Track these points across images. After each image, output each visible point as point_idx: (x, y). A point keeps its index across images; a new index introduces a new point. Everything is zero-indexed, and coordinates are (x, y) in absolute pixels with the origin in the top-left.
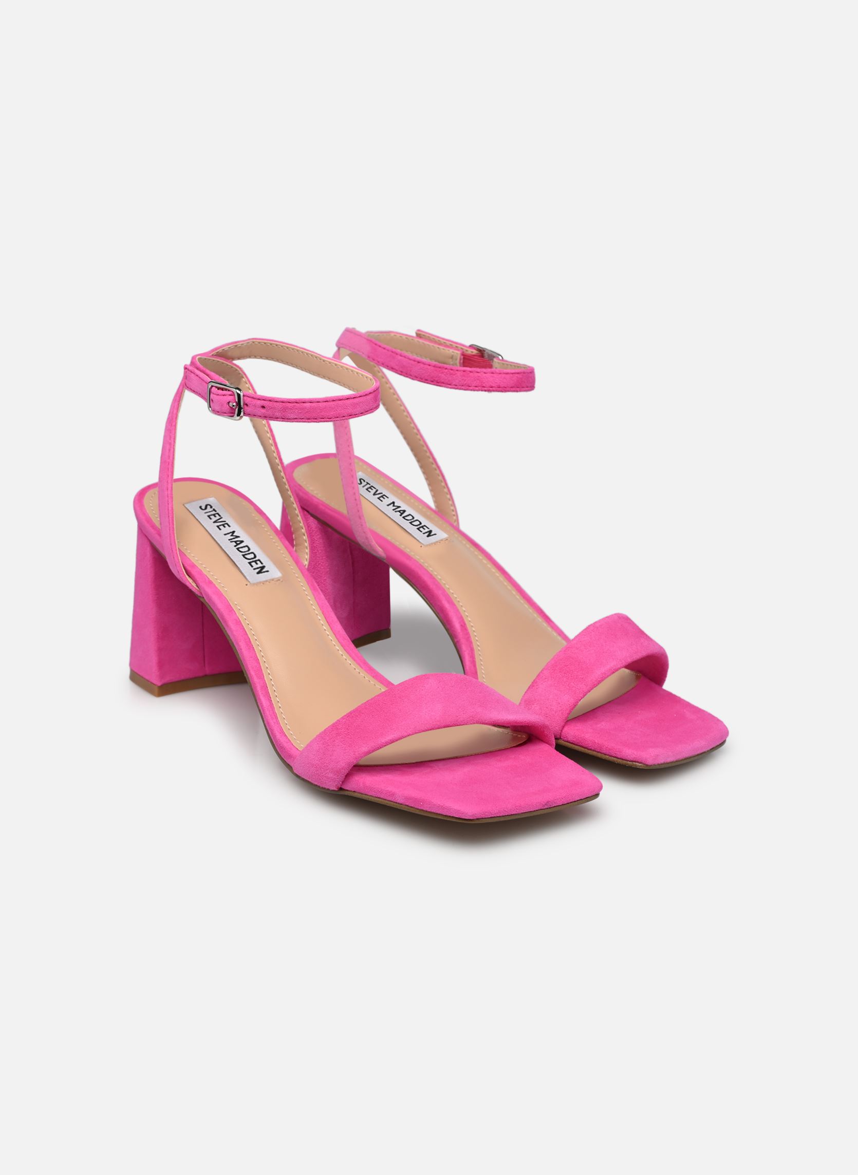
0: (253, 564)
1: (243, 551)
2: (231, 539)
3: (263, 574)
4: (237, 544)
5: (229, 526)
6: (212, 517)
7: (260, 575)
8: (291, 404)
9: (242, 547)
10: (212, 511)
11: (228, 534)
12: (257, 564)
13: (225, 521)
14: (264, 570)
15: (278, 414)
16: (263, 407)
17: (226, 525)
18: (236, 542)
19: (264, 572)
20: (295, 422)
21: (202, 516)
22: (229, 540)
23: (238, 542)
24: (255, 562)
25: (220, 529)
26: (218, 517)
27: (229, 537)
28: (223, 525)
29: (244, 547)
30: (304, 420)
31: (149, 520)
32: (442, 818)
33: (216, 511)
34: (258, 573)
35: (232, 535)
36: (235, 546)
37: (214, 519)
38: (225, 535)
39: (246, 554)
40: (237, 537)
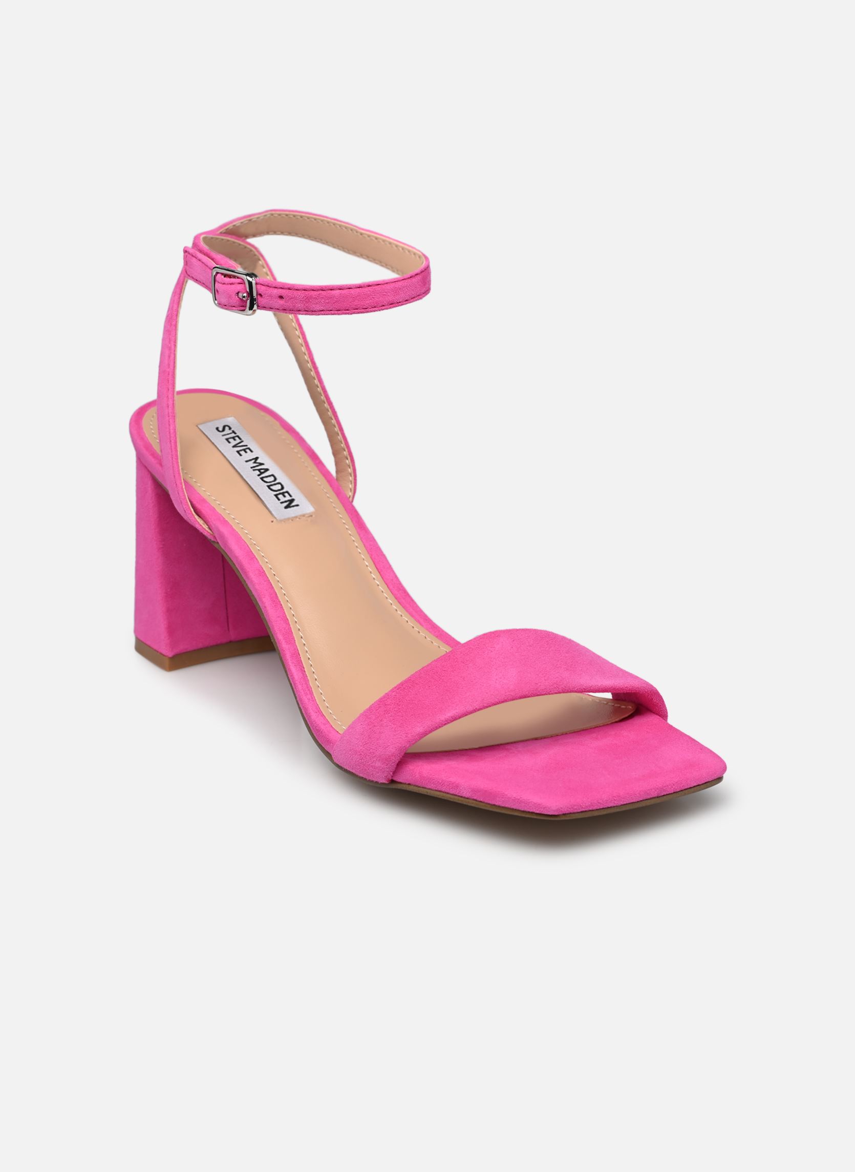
0: (280, 496)
1: (268, 481)
2: (254, 467)
3: (292, 508)
4: (262, 473)
5: (252, 451)
6: (231, 440)
7: (289, 509)
8: (316, 293)
9: (267, 477)
10: (231, 433)
11: (251, 460)
12: (285, 496)
13: (246, 446)
14: (293, 504)
15: (299, 306)
16: (281, 297)
17: (248, 450)
18: (259, 470)
19: (293, 506)
20: (322, 314)
21: (219, 439)
22: (251, 468)
23: (262, 471)
24: (283, 494)
25: (241, 455)
26: (238, 441)
27: (251, 464)
28: (244, 450)
29: (270, 476)
30: (332, 312)
31: (148, 447)
32: (519, 815)
33: (235, 433)
34: (286, 507)
35: (255, 462)
36: (259, 475)
37: (233, 443)
38: (247, 461)
39: (272, 485)
40: (261, 464)
